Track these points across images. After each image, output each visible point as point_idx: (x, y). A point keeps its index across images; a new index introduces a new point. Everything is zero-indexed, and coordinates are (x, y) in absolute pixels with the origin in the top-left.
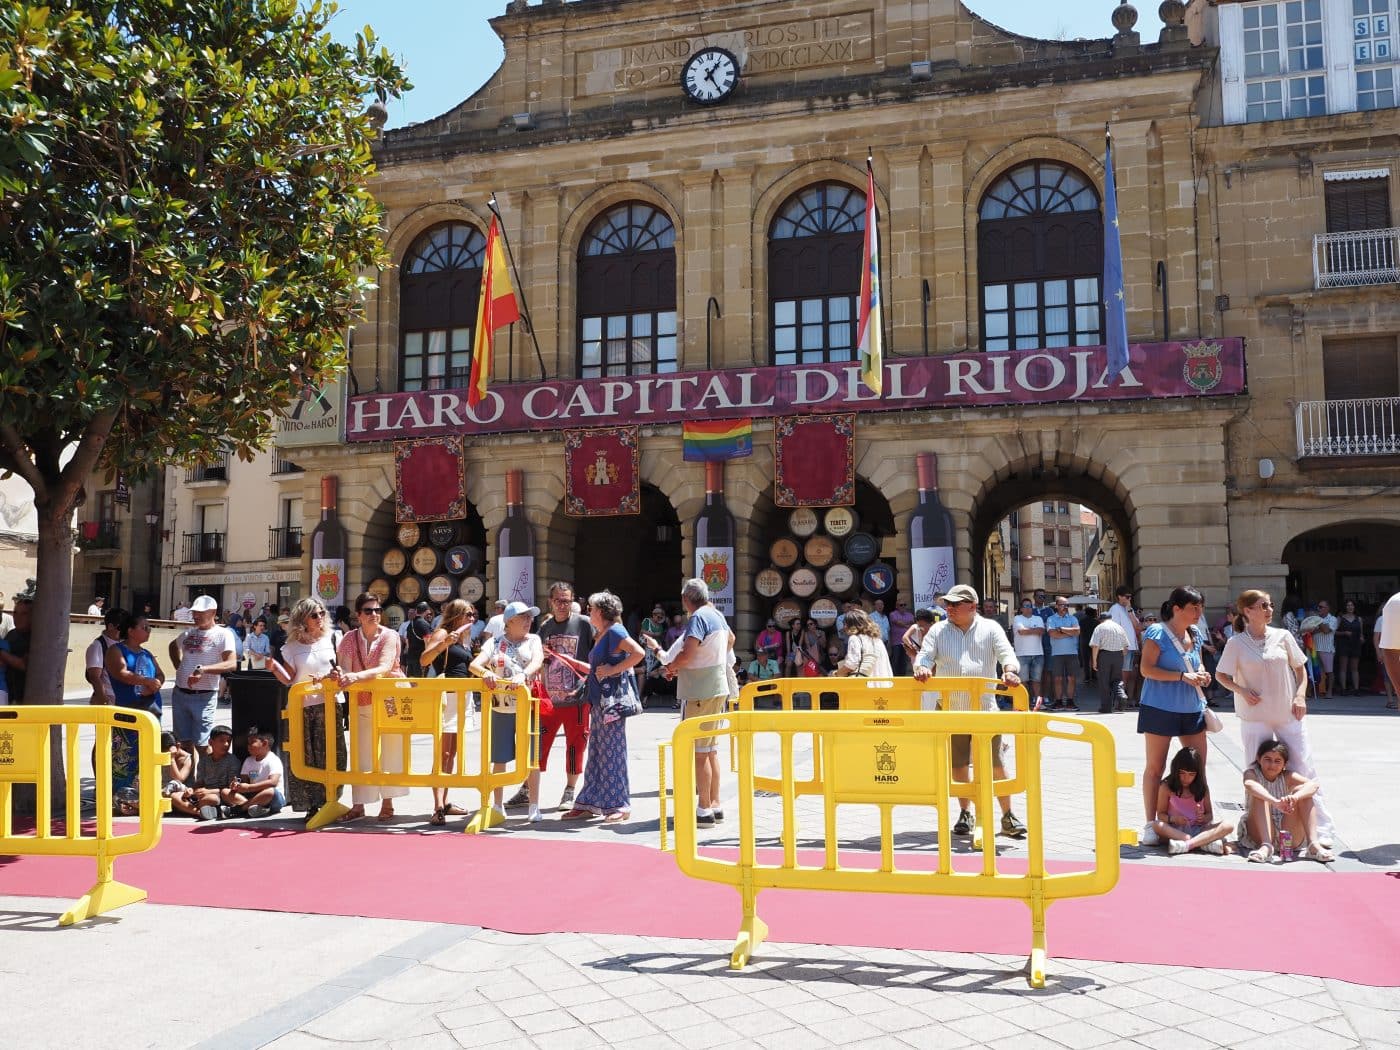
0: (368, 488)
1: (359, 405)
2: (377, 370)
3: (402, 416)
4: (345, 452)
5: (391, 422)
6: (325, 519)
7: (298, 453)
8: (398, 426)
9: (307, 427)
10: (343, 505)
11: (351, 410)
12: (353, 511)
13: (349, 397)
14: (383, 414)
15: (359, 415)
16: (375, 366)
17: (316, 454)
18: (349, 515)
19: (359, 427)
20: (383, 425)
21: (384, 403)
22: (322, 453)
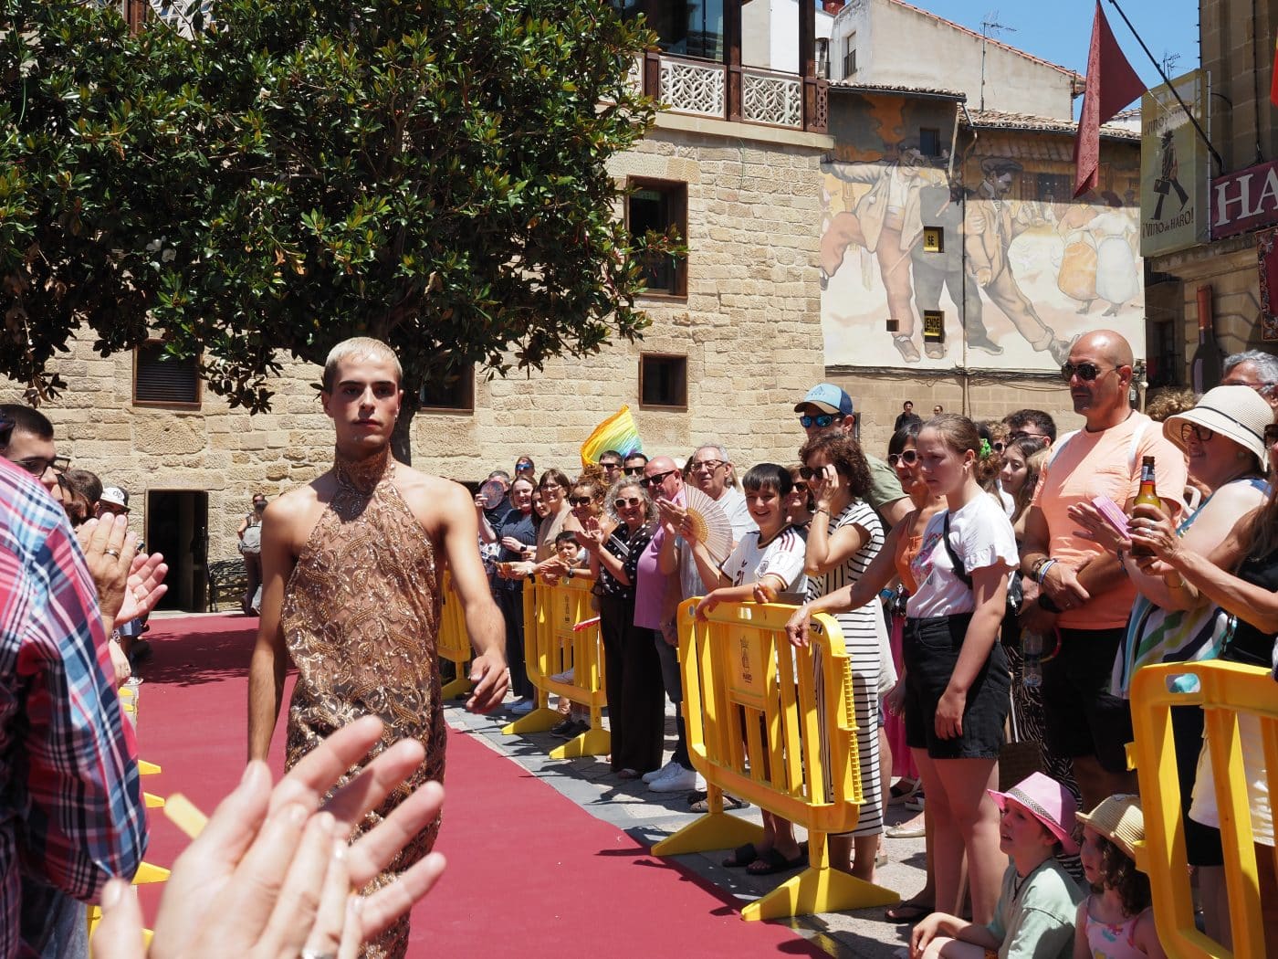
0: (1245, 297)
1: (1222, 188)
2: (1258, 134)
3: (1263, 195)
4: (1211, 254)
5: (1252, 208)
6: (1203, 342)
7: (1169, 261)
8: (1259, 211)
9: (1168, 227)
10: (1222, 321)
11: (1215, 194)
12: (1232, 330)
13: (1213, 178)
14: (1245, 197)
15: (1222, 202)
16: (1254, 130)
17: (1184, 260)
18: (1229, 334)
19: (1223, 220)
20: (1245, 213)
21: (1244, 181)
22: (1190, 258)
